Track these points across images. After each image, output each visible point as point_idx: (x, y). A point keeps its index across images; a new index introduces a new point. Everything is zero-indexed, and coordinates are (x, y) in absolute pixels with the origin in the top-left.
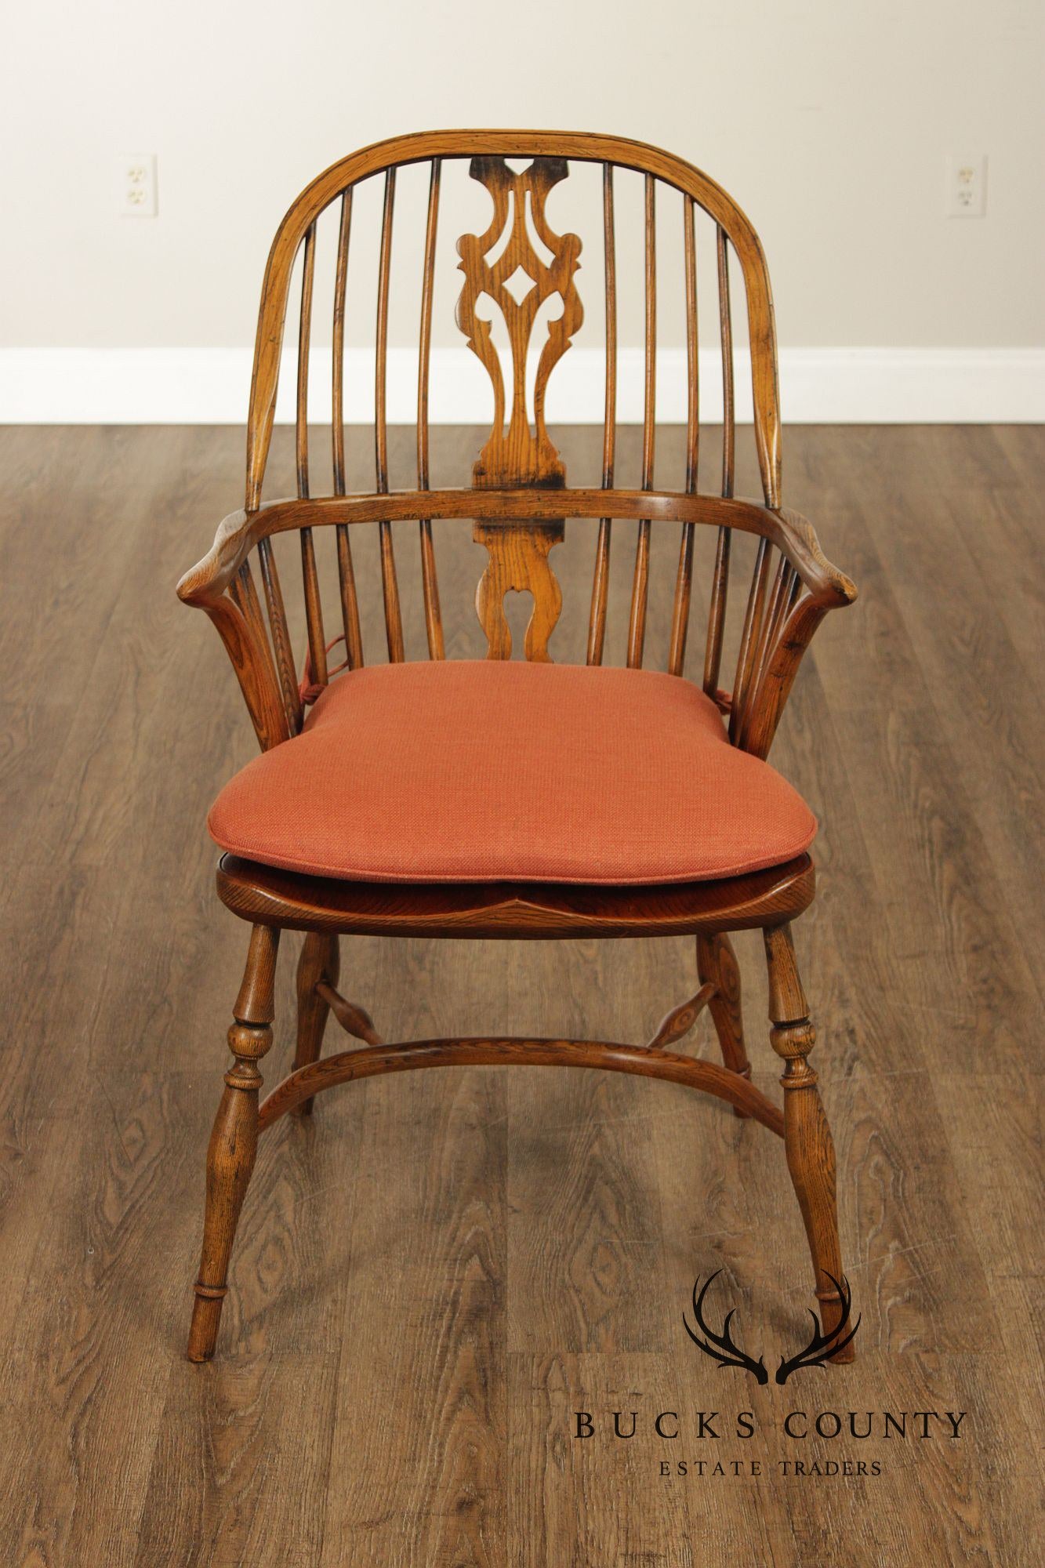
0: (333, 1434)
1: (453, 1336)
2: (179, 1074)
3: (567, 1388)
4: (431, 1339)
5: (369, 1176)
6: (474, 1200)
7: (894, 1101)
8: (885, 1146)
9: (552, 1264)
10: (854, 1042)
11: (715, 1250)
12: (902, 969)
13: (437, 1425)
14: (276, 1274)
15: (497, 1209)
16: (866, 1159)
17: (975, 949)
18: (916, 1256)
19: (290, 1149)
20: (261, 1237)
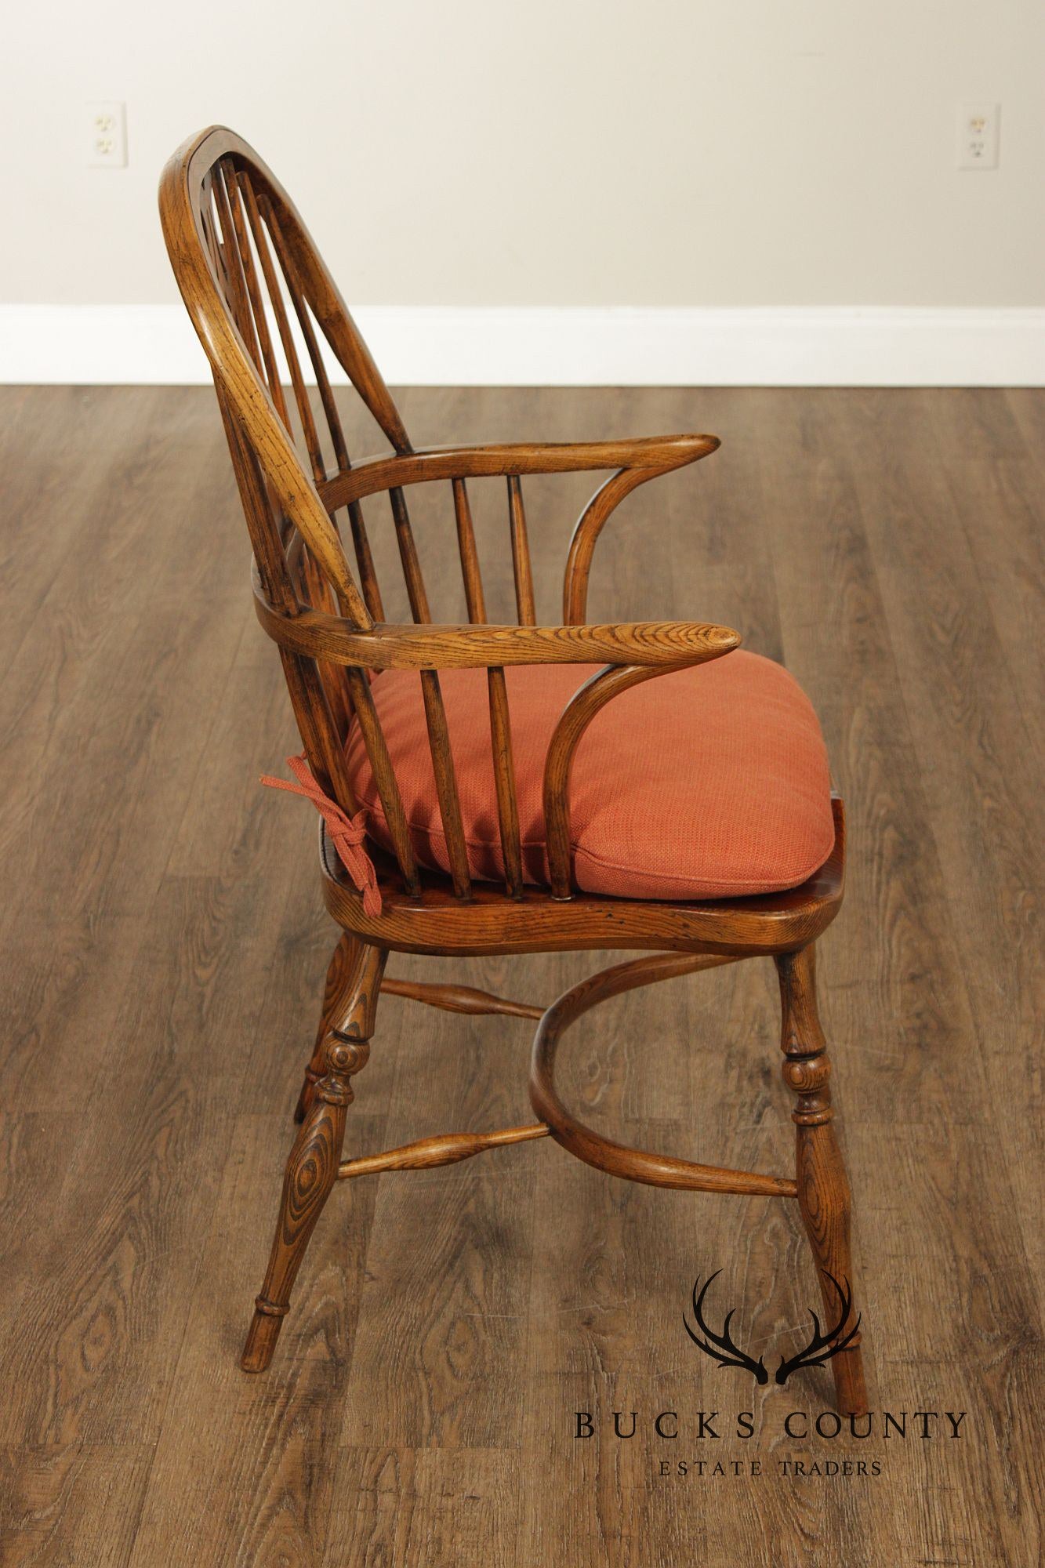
0: (133, 1542)
1: (283, 1426)
2: (34, 1115)
3: (398, 1490)
4: (259, 1429)
5: (220, 1235)
6: (329, 1264)
8: (785, 1207)
9: (404, 1342)
10: (768, 1085)
11: (584, 1328)
12: (831, 1000)
13: (250, 1532)
14: (102, 1350)
15: (353, 1274)
16: (763, 1221)
17: (913, 978)
18: (803, 1336)
19: (140, 1203)
20: (92, 1306)
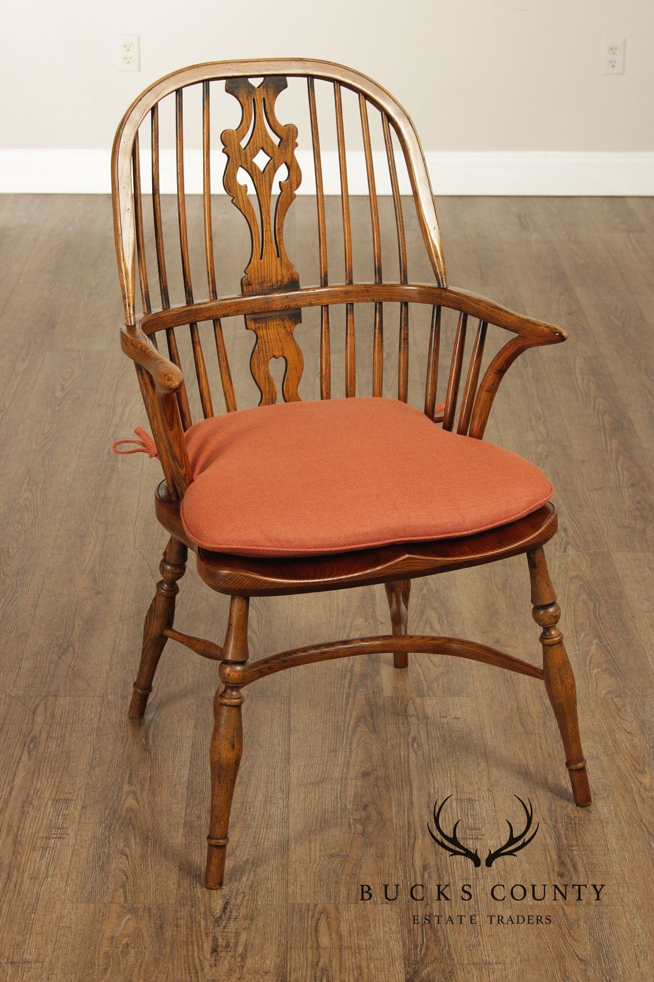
0: (289, 738)
1: (352, 688)
3: (418, 715)
4: (340, 689)
6: (358, 616)
7: (591, 566)
8: (587, 590)
10: (567, 535)
12: (591, 496)
13: (347, 733)
15: (372, 622)
16: (577, 597)
17: (633, 485)
18: (608, 647)
